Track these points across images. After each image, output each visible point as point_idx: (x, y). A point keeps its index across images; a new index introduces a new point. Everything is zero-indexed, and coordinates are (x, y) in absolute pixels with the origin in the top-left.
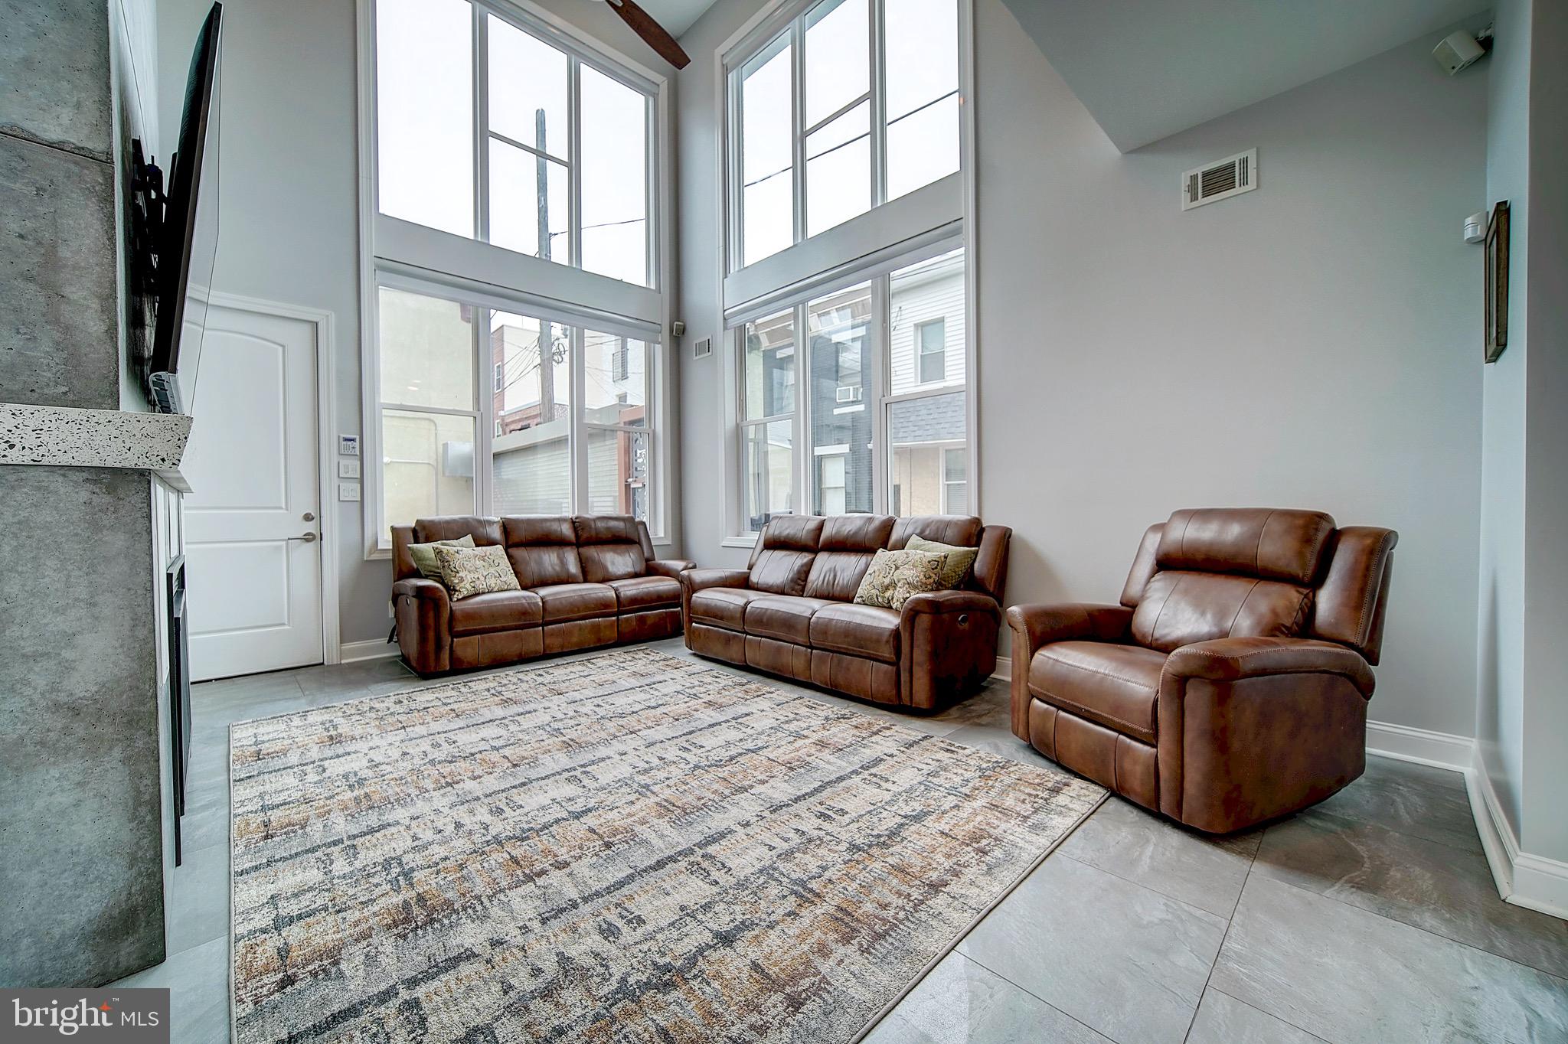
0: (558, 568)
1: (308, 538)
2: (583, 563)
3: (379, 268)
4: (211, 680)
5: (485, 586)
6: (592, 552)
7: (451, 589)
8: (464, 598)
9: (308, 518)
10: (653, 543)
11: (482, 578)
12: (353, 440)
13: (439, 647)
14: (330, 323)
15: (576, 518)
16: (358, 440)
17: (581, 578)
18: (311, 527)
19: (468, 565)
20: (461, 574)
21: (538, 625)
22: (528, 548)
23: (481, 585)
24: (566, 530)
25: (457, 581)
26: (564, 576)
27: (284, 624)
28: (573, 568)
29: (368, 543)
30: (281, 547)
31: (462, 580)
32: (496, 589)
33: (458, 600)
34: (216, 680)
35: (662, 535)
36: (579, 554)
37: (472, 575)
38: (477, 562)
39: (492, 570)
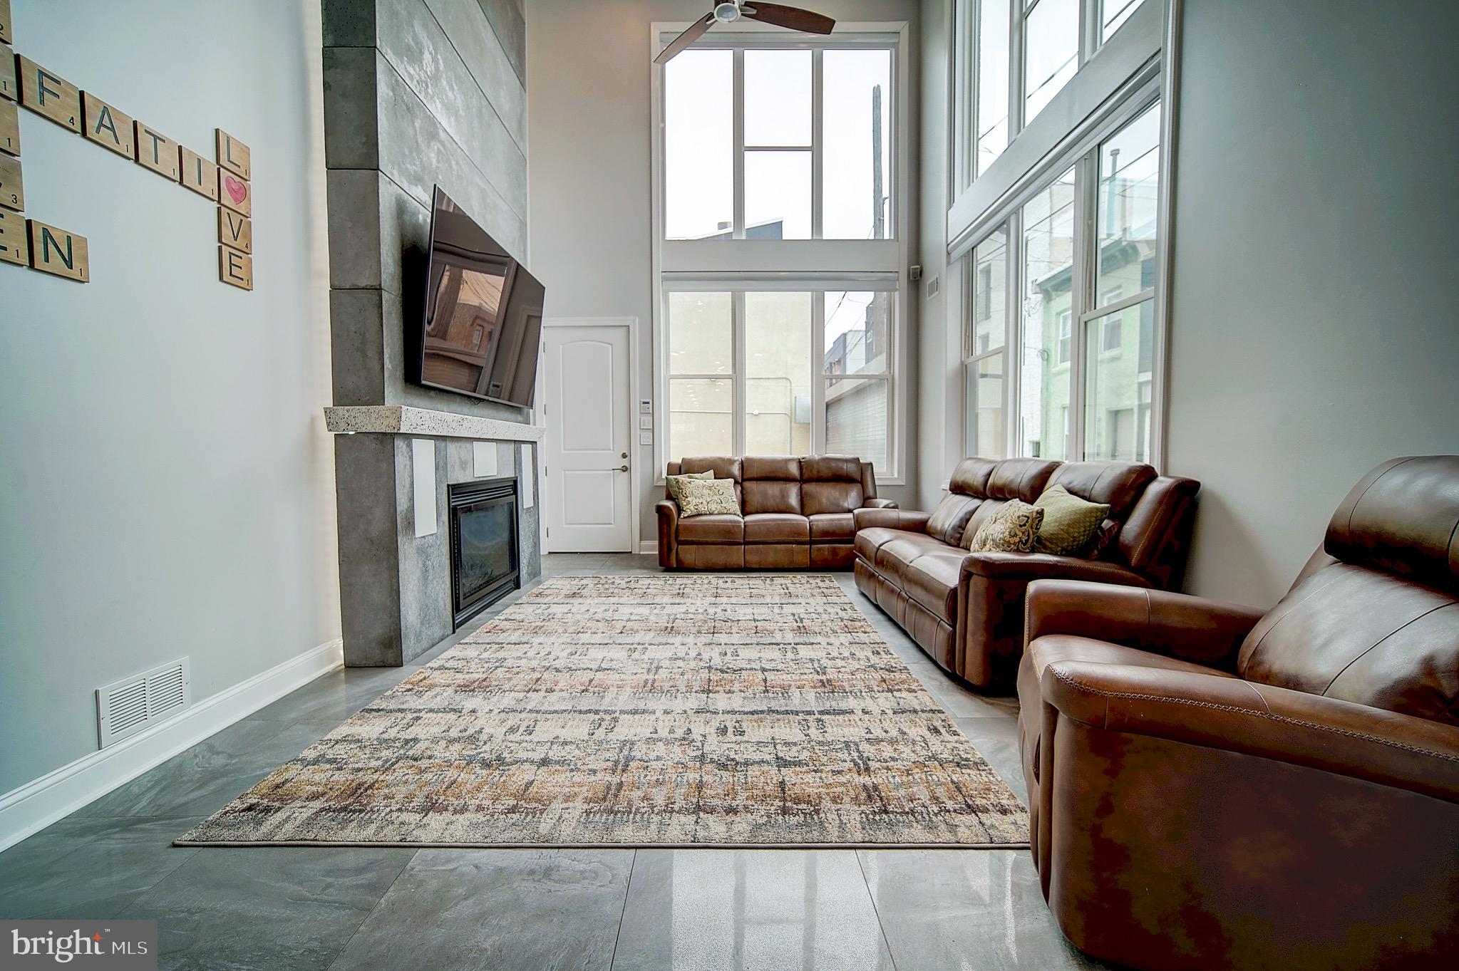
0: (778, 500)
1: (625, 469)
2: (802, 498)
3: (664, 279)
4: (577, 553)
5: (706, 509)
6: (811, 488)
7: (680, 509)
8: (689, 517)
9: (624, 456)
10: (877, 483)
11: (705, 503)
12: (648, 403)
13: (670, 550)
14: (636, 323)
15: (803, 458)
16: (651, 403)
17: (798, 509)
18: (625, 462)
19: (696, 492)
20: (689, 499)
21: (740, 544)
22: (758, 482)
23: (703, 509)
24: (794, 469)
25: (685, 504)
26: (782, 507)
27: (611, 524)
28: (794, 501)
29: (656, 474)
30: (610, 474)
31: (688, 503)
32: (716, 512)
33: (685, 518)
34: (580, 553)
35: (896, 476)
36: (801, 489)
37: (697, 500)
38: (704, 491)
39: (715, 498)
